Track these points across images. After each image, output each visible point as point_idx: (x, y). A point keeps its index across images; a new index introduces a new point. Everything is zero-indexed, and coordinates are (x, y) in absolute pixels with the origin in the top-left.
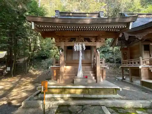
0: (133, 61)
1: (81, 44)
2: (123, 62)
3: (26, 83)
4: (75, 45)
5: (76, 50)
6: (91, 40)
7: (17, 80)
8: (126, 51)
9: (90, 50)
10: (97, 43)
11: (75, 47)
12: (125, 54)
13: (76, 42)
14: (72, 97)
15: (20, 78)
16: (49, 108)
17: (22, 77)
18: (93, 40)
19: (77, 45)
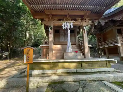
0: (109, 42)
1: (69, 23)
2: (99, 44)
3: (20, 64)
4: (63, 23)
5: (65, 28)
6: (78, 20)
7: (13, 62)
8: (100, 37)
9: (74, 34)
10: (83, 22)
11: (63, 25)
12: (100, 38)
13: (65, 21)
14: (63, 72)
15: (16, 60)
16: (37, 87)
17: (17, 60)
18: (79, 20)
19: (65, 24)
